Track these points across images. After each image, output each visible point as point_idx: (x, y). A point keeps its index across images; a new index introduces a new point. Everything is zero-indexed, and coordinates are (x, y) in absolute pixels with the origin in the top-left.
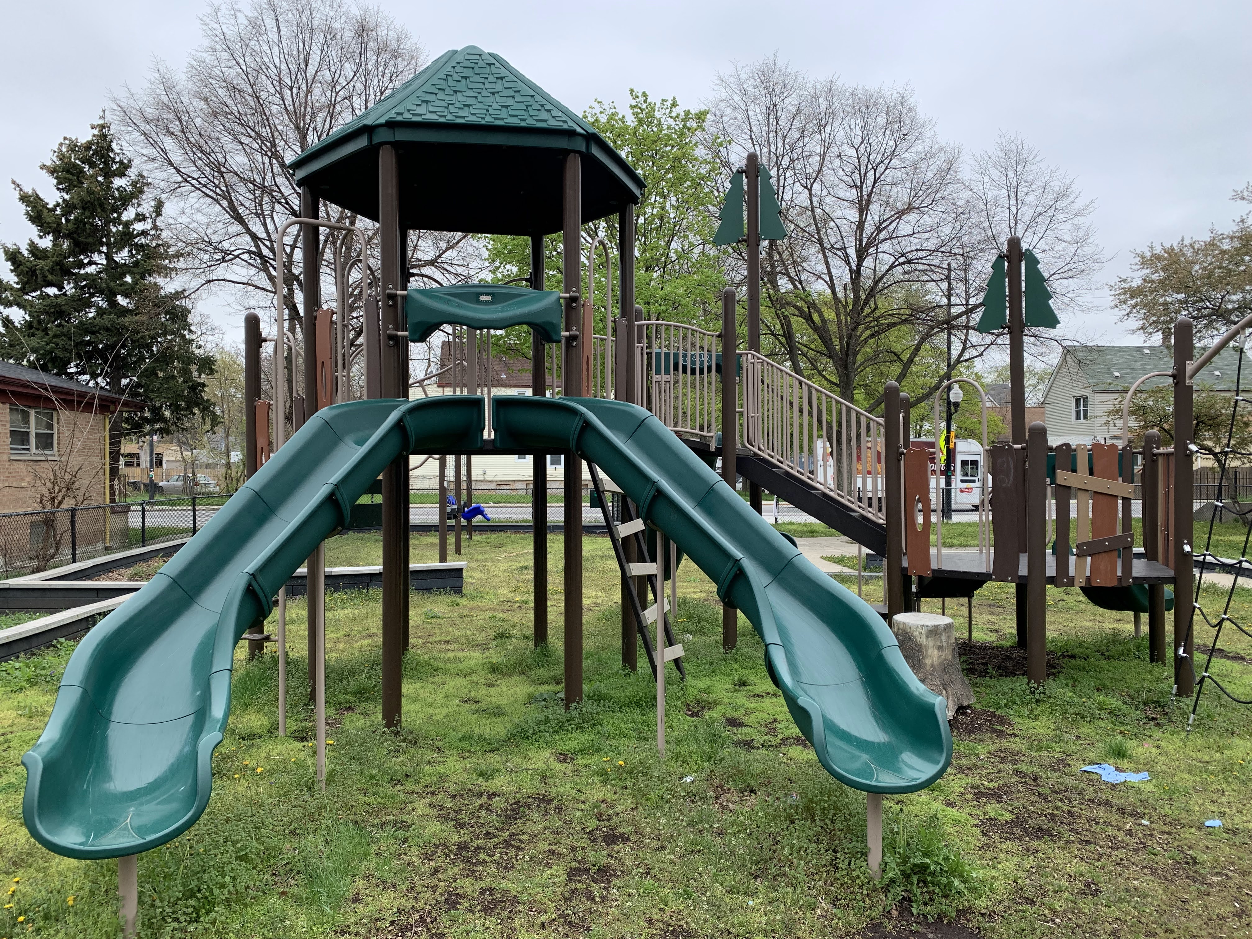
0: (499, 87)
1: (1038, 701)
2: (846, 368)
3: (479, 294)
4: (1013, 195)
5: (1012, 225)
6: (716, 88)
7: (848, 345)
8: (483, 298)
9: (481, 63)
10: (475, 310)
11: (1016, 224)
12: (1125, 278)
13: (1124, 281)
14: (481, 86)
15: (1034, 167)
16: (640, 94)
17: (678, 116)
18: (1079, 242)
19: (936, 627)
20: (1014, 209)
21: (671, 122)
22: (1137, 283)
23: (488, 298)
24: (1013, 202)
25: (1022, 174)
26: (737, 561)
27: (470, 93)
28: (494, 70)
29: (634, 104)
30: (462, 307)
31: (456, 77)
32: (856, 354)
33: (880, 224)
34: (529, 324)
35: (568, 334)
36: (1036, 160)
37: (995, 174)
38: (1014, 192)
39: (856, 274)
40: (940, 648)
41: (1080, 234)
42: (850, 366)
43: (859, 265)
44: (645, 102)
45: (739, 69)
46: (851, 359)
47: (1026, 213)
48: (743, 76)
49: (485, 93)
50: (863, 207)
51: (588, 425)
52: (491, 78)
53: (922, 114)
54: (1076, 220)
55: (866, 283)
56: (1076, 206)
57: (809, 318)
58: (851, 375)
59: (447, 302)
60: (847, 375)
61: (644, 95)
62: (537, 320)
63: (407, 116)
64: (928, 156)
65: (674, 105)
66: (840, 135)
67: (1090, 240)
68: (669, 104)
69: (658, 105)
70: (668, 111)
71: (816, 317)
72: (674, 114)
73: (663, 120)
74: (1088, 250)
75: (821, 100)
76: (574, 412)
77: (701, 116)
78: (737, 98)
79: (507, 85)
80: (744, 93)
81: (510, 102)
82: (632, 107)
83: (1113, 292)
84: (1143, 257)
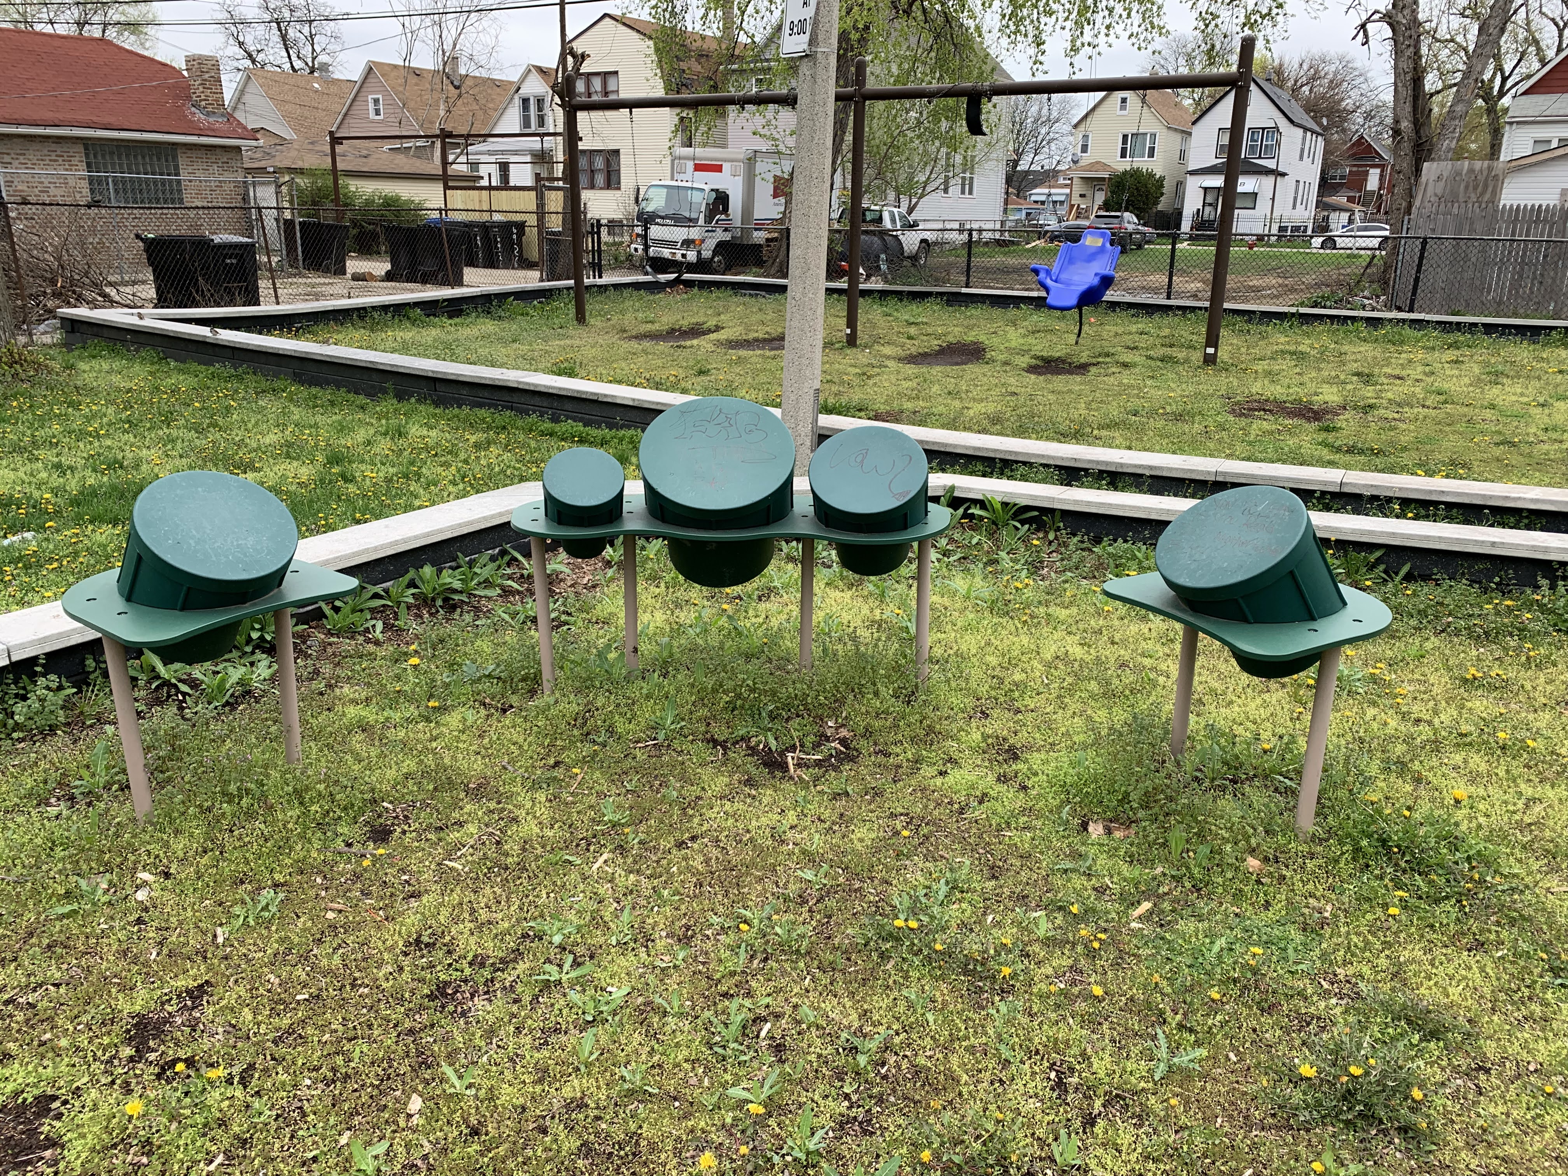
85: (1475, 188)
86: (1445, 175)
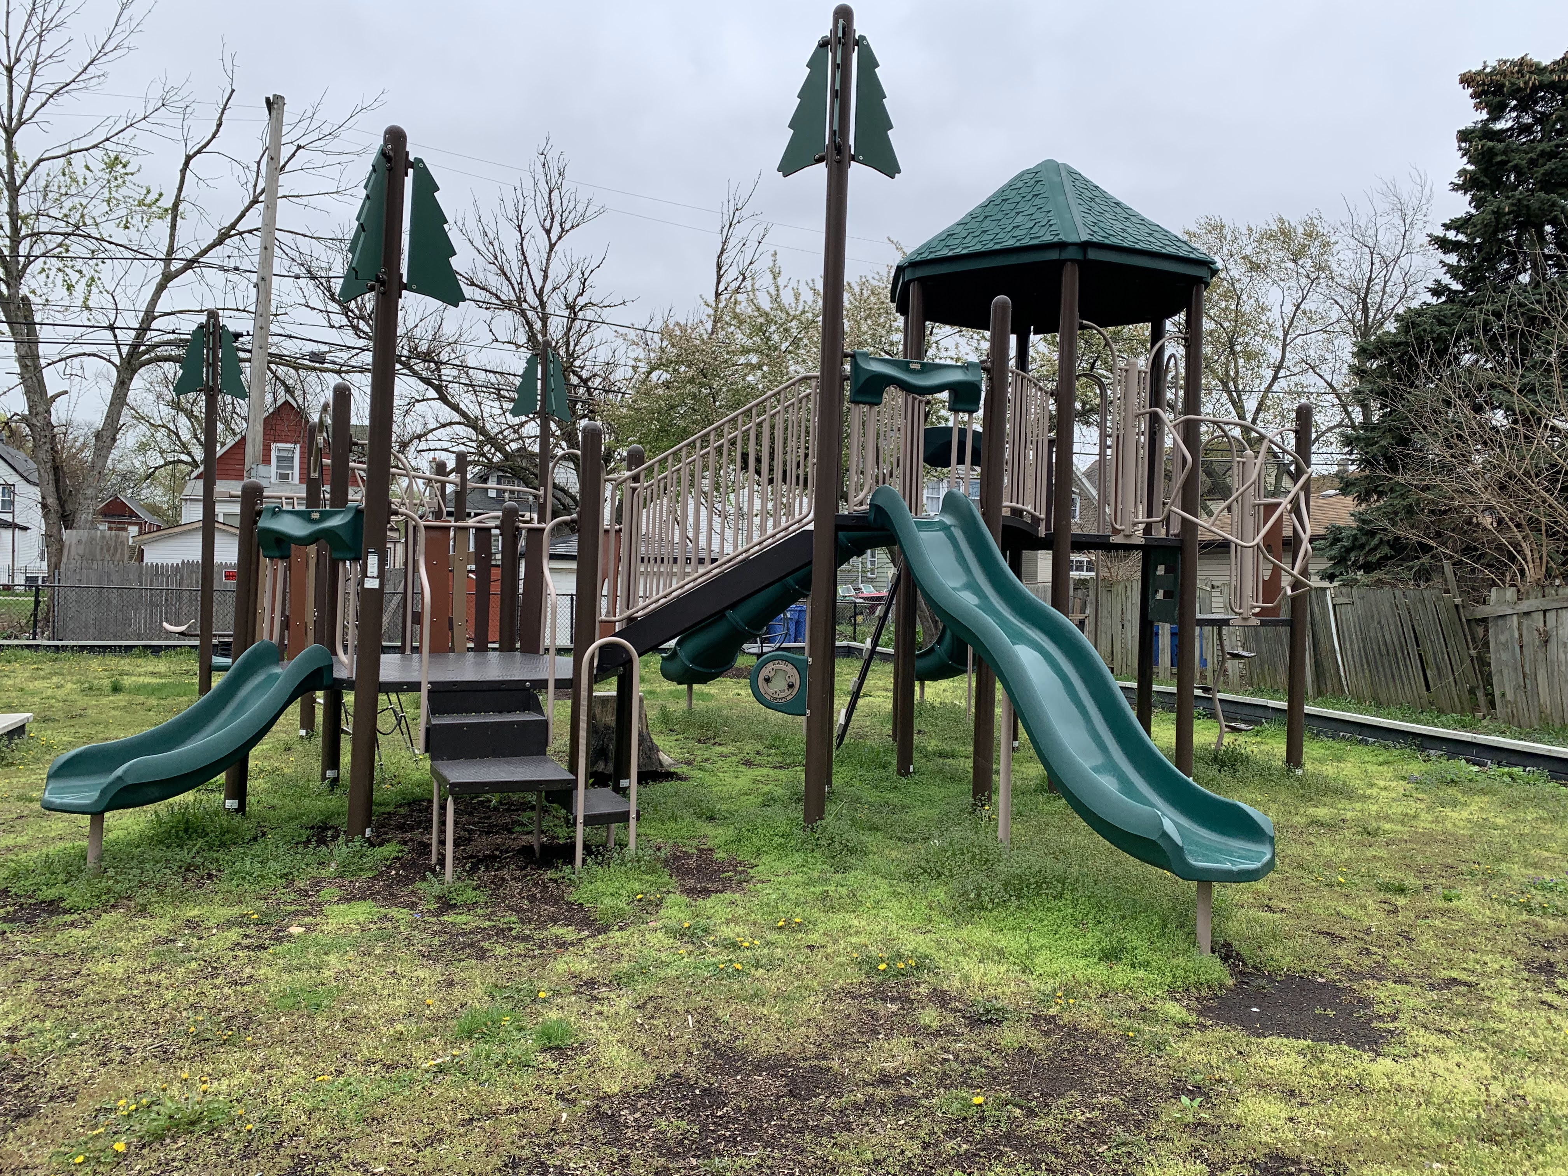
85: (108, 550)
86: (84, 540)
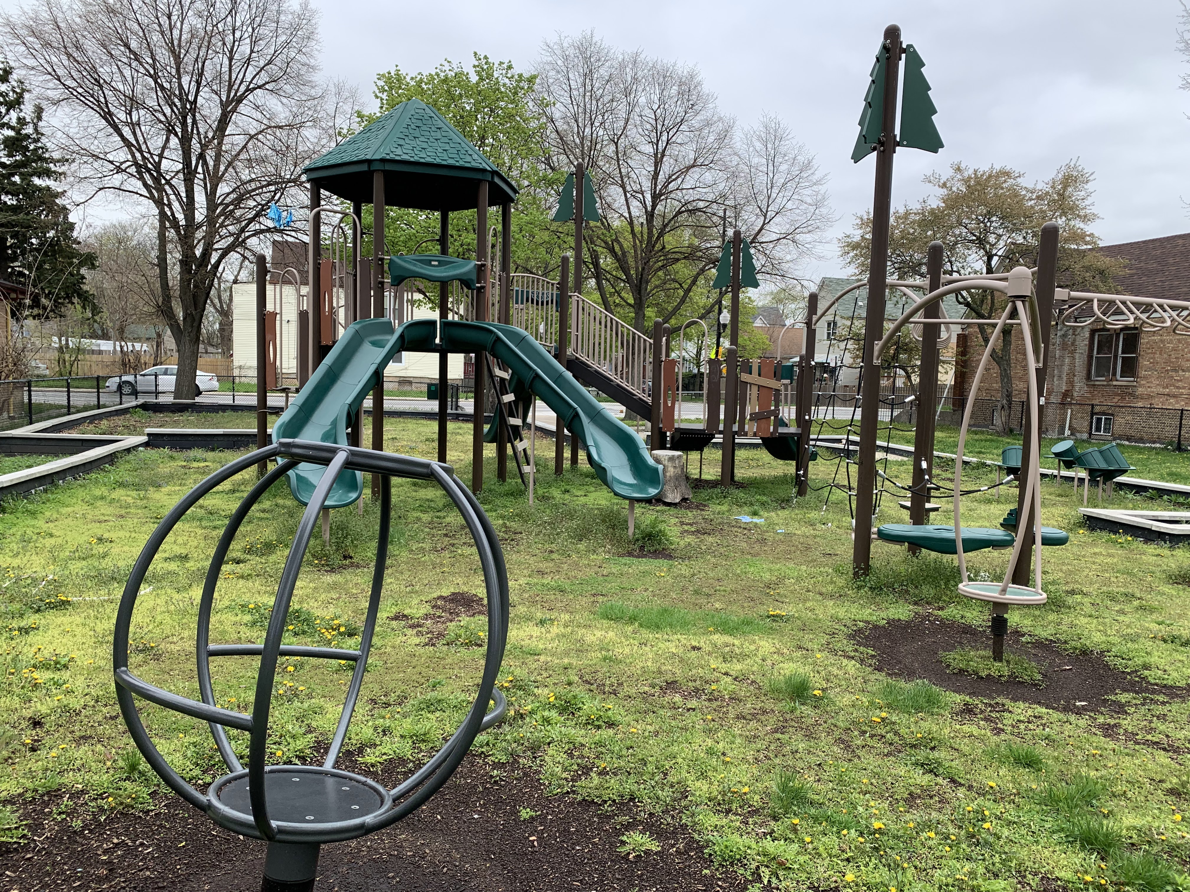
0: (438, 135)
1: (725, 497)
2: (640, 293)
3: (431, 261)
4: (770, 165)
5: (769, 187)
6: (543, 52)
7: (642, 275)
8: (433, 263)
9: (426, 117)
10: (430, 270)
11: (772, 187)
12: (848, 234)
13: (848, 236)
14: (428, 134)
15: (787, 142)
16: (482, 57)
17: (512, 77)
18: (817, 205)
19: (673, 456)
20: (771, 175)
21: (507, 81)
22: (857, 238)
23: (436, 263)
24: (771, 168)
25: (778, 146)
26: (575, 409)
27: (422, 139)
28: (434, 122)
29: (477, 63)
30: (422, 268)
31: (413, 127)
32: (647, 282)
33: (670, 177)
34: (460, 280)
35: (479, 285)
36: (789, 137)
37: (759, 145)
38: (772, 160)
39: (650, 216)
40: (675, 467)
41: (820, 197)
42: (643, 292)
43: (654, 206)
44: (486, 63)
45: (563, 38)
46: (644, 286)
47: (780, 180)
48: (565, 45)
49: (432, 140)
50: (658, 162)
51: (498, 339)
52: (434, 129)
53: (706, 88)
54: (815, 188)
55: (657, 223)
56: (815, 178)
57: (612, 251)
58: (644, 299)
59: (415, 265)
60: (640, 299)
61: (486, 57)
62: (465, 278)
63: (392, 156)
64: (708, 124)
65: (510, 67)
66: (642, 100)
67: (826, 203)
68: (505, 66)
69: (496, 65)
70: (504, 72)
71: (617, 248)
72: (509, 75)
73: (500, 79)
74: (824, 210)
75: (628, 70)
76: (491, 332)
77: (531, 80)
78: (560, 62)
79: (444, 134)
80: (566, 58)
81: (447, 147)
82: (474, 66)
83: (840, 245)
84: (862, 219)
